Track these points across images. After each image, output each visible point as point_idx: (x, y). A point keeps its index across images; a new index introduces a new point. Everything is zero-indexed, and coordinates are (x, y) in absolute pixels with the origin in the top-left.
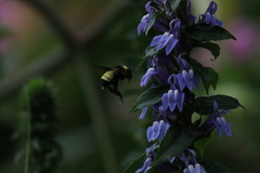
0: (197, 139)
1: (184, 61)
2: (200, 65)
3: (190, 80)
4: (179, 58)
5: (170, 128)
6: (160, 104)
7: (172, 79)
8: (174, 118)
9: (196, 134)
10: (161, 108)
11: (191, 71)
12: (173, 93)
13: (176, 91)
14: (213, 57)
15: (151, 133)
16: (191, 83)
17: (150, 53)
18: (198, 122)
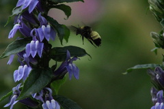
0: (53, 80)
1: (43, 18)
2: (55, 22)
3: (48, 33)
4: (39, 16)
5: (32, 71)
6: (24, 52)
7: (34, 33)
8: (35, 63)
9: (52, 76)
10: (25, 55)
11: (49, 26)
12: (34, 43)
13: (37, 42)
14: (66, 17)
15: (17, 75)
16: (49, 36)
17: (16, 12)
18: (54, 67)
